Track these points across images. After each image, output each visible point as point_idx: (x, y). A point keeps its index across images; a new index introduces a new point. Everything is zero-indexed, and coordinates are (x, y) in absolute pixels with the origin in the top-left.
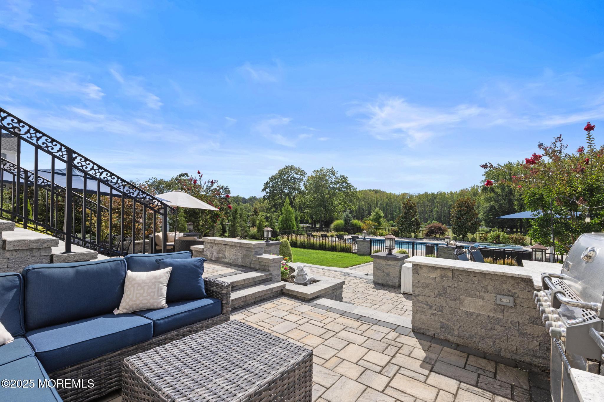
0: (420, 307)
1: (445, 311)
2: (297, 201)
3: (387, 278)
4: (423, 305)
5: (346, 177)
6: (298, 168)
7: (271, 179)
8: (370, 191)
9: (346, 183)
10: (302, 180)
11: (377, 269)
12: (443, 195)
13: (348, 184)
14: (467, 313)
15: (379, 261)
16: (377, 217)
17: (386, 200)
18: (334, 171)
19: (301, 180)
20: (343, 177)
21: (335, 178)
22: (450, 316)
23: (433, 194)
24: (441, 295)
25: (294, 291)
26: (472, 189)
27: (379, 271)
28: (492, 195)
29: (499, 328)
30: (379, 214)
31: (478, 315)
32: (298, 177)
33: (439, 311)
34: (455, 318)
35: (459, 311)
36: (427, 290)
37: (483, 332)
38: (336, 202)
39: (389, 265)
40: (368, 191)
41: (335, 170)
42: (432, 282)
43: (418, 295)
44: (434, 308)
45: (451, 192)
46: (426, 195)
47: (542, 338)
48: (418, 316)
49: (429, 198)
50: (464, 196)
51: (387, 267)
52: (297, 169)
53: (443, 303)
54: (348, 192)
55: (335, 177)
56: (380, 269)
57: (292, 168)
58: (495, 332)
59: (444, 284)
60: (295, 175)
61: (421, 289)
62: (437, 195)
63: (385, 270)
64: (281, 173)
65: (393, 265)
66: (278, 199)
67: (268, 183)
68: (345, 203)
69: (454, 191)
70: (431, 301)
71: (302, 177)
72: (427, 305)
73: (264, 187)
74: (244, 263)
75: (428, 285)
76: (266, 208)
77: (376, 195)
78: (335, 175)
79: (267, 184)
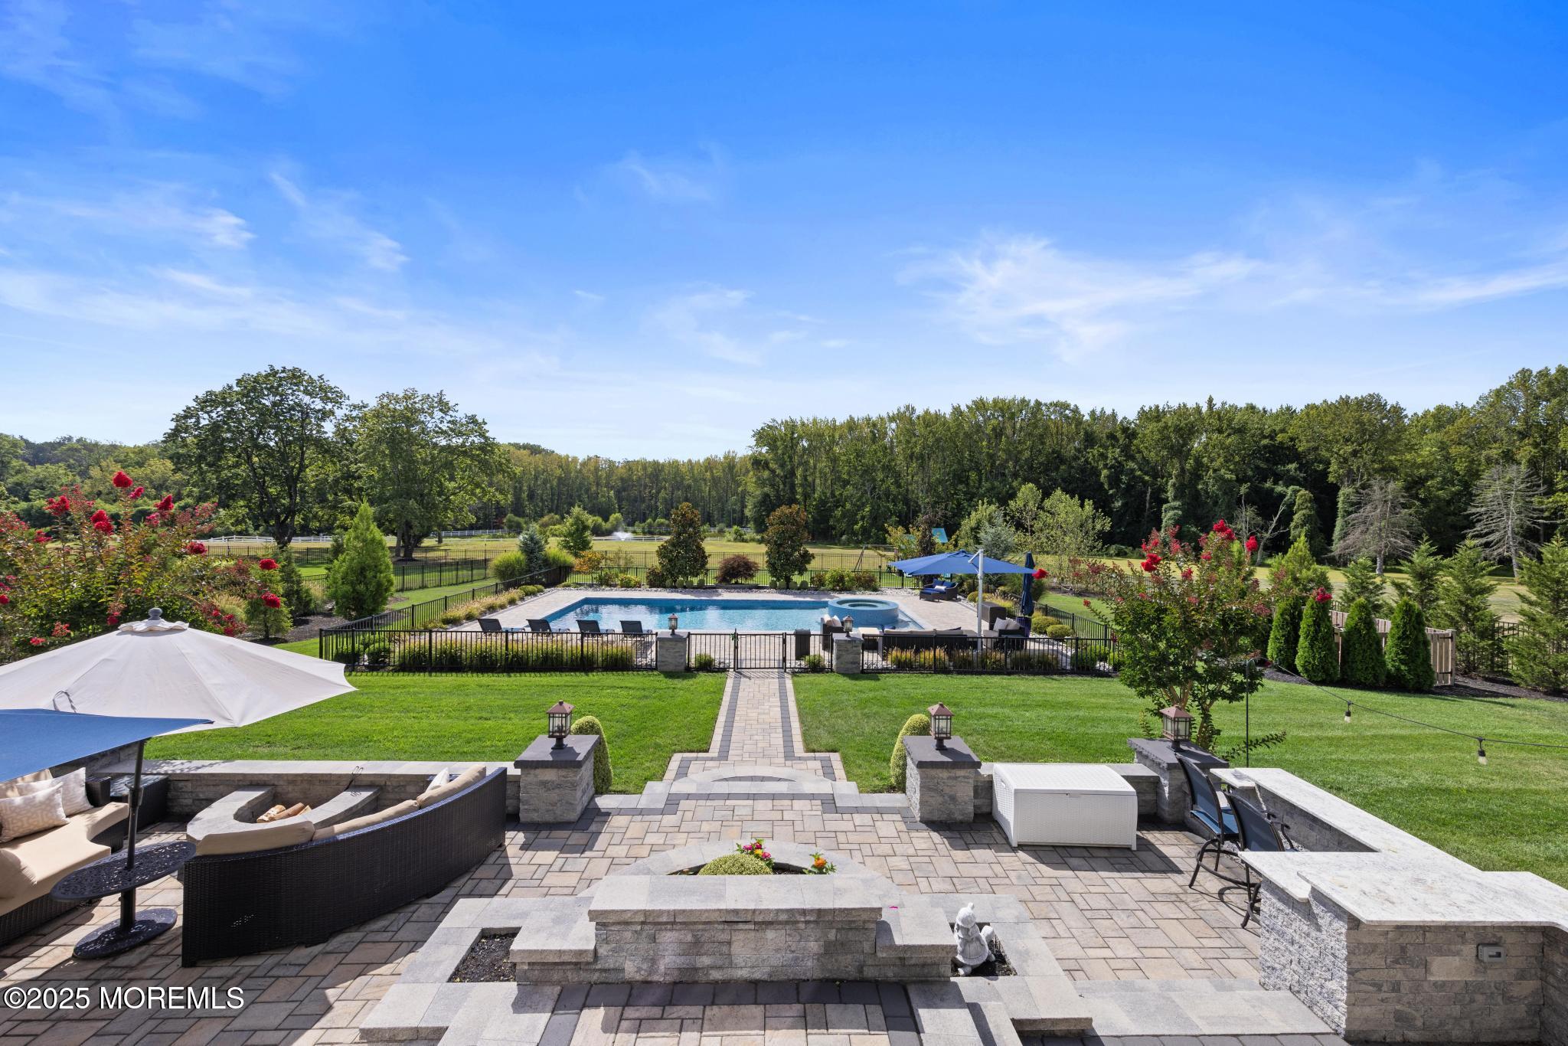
0: (1359, 991)
1: (1403, 990)
2: (309, 473)
3: (952, 806)
4: (1364, 987)
5: (480, 421)
6: (315, 378)
7: (209, 401)
8: (517, 446)
9: (482, 435)
10: (332, 413)
11: (930, 789)
12: (675, 465)
13: (486, 438)
14: (1435, 984)
15: (933, 772)
16: (577, 530)
17: (558, 472)
18: (447, 404)
19: (325, 415)
20: (473, 420)
21: (449, 422)
22: (1411, 996)
23: (656, 464)
24: (1396, 962)
25: (1043, 1021)
26: (725, 458)
27: (933, 794)
28: (766, 474)
29: (1480, 998)
30: (583, 522)
31: (1453, 983)
32: (318, 404)
33: (1393, 990)
34: (1419, 999)
35: (1426, 985)
36: (1372, 957)
37: (1456, 1010)
38: (452, 485)
39: (956, 778)
40: (512, 449)
41: (450, 398)
42: (1382, 940)
43: (1358, 970)
44: (1385, 988)
45: (690, 461)
46: (644, 465)
47: (1530, 999)
48: (1357, 1010)
49: (650, 470)
50: (711, 469)
51: (951, 782)
52: (311, 381)
53: (1399, 976)
54: (486, 461)
55: (448, 418)
56: (935, 790)
57: (296, 377)
58: (1475, 1006)
59: (1401, 940)
60: (307, 399)
61: (1363, 957)
62: (663, 465)
63: (947, 790)
64: (251, 388)
65: (964, 777)
66: (237, 465)
67: (188, 413)
68: (478, 485)
69: (694, 459)
70: (1383, 975)
71: (329, 406)
72: (1374, 985)
73: (173, 425)
74: (830, 971)
75: (1374, 948)
76: (151, 482)
77: (532, 459)
78: (451, 413)
79: (186, 417)
